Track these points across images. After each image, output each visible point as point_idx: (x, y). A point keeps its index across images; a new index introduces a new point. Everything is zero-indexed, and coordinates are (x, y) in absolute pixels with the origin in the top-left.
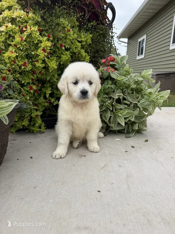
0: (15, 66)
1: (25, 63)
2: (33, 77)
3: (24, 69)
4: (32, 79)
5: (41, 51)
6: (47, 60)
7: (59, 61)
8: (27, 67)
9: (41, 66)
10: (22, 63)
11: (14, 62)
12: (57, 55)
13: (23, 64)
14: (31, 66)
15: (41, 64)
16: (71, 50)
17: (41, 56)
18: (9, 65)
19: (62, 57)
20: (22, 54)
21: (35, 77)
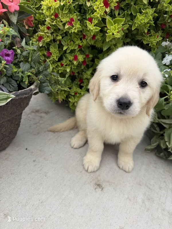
0: (56, 22)
1: (72, 20)
2: (82, 42)
3: (69, 28)
4: (79, 46)
5: (100, 4)
6: (109, 20)
7: (130, 23)
8: (73, 26)
9: (94, 29)
10: (68, 19)
11: (56, 16)
12: (130, 13)
13: (68, 21)
14: (79, 26)
15: (94, 26)
16: (159, 7)
17: (98, 13)
18: (48, 20)
19: (138, 19)
20: (71, 5)
21: (84, 43)
